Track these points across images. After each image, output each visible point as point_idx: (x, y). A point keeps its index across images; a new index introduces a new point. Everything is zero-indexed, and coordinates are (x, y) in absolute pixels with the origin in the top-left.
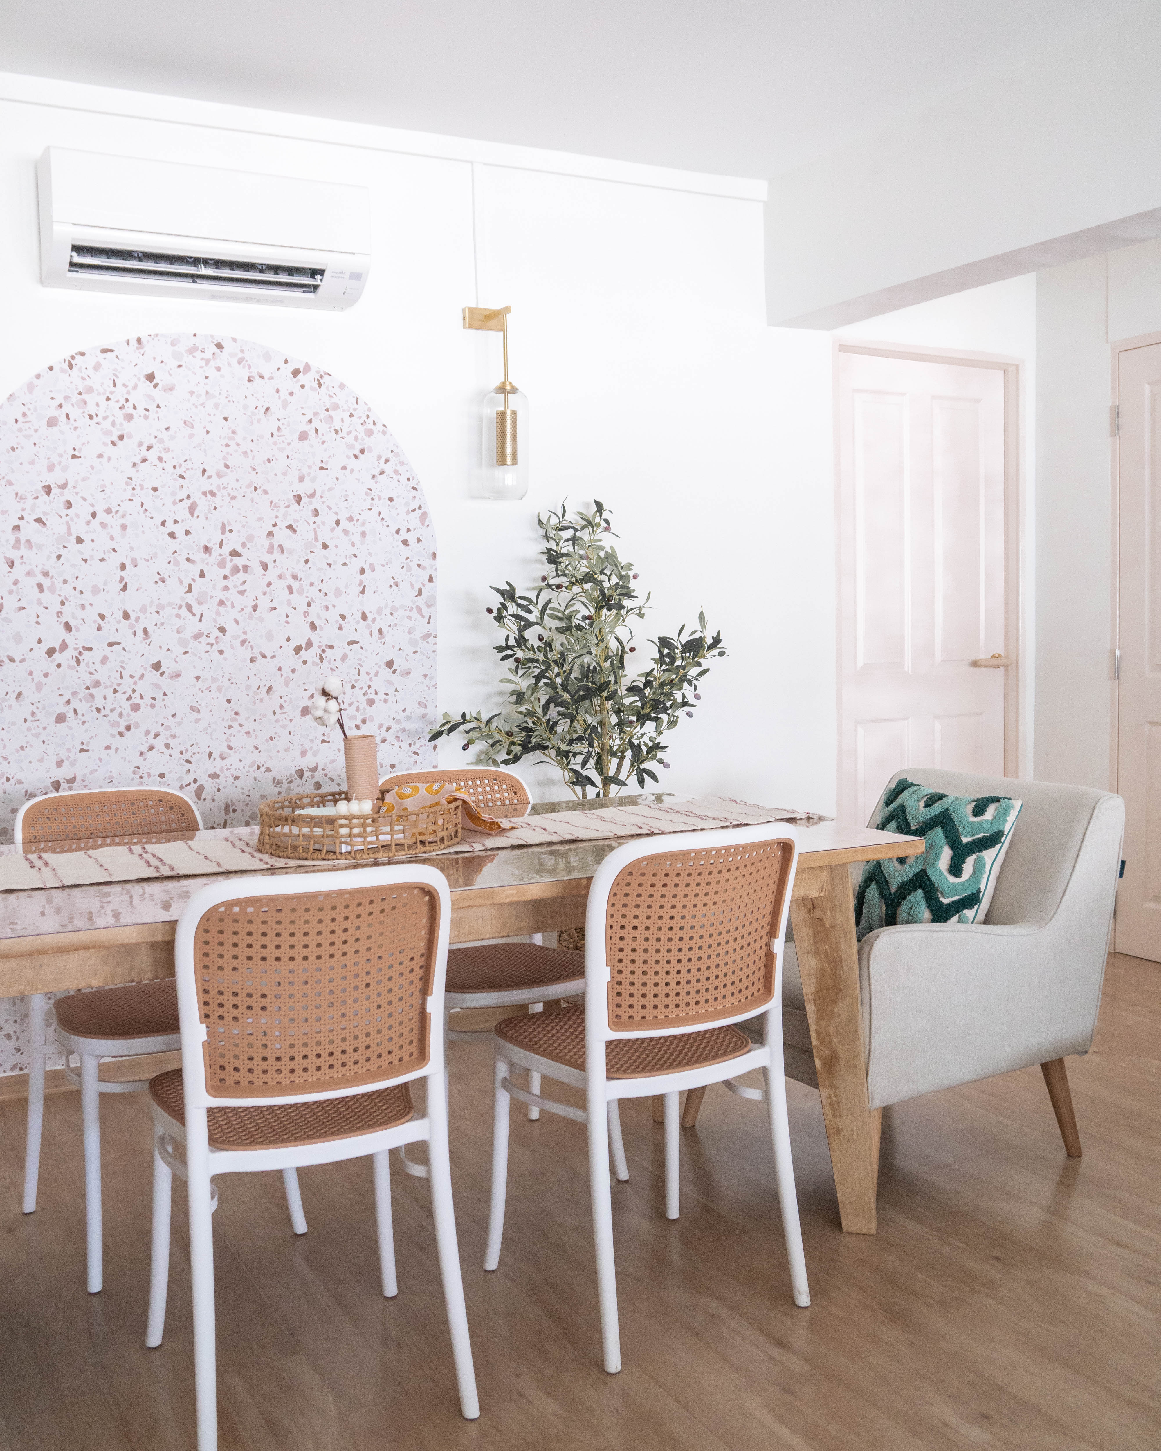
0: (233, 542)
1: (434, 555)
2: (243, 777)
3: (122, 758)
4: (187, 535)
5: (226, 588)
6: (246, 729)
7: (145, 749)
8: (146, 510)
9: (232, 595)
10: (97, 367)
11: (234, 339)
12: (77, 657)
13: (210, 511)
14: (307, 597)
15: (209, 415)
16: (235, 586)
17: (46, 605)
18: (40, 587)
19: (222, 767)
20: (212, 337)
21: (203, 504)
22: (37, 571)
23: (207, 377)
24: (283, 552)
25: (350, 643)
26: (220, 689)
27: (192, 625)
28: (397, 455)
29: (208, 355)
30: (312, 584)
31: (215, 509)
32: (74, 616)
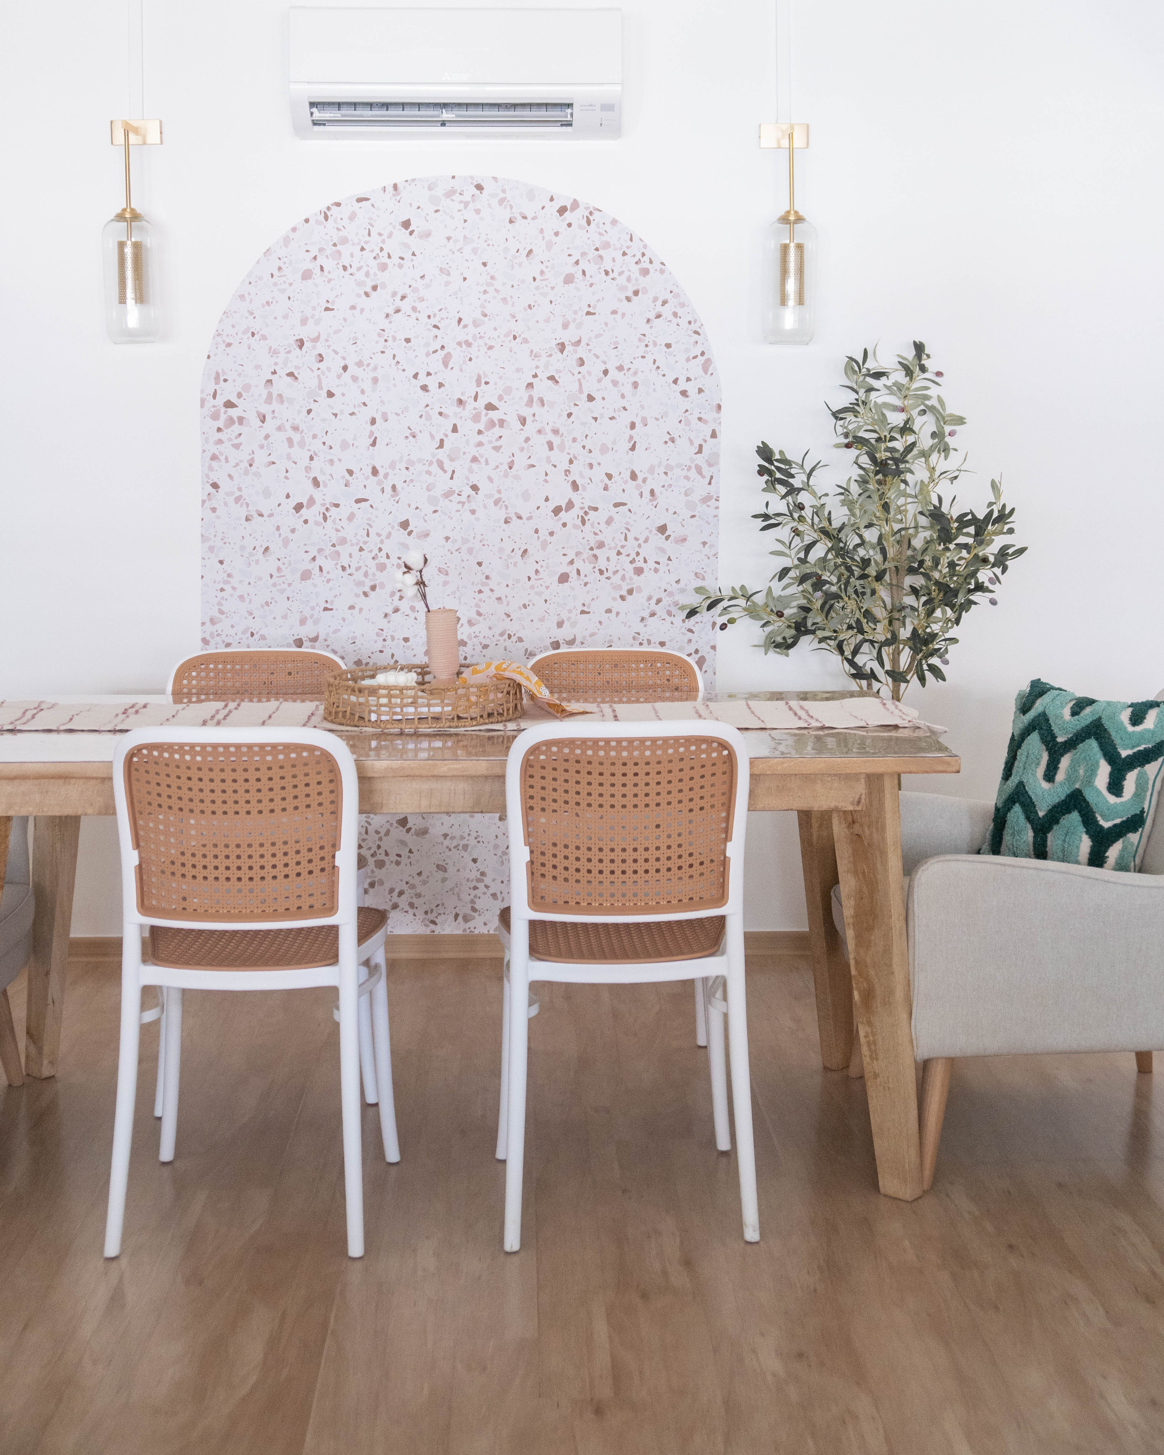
0: (488, 395)
1: (719, 407)
2: (492, 646)
3: (366, 619)
4: (440, 387)
5: (480, 444)
6: (497, 594)
7: (389, 610)
8: (398, 362)
9: (487, 451)
10: (352, 217)
11: (495, 179)
12: (324, 514)
13: (464, 362)
14: (569, 454)
15: (467, 260)
16: (490, 442)
17: (296, 460)
18: (290, 441)
19: (470, 634)
20: (472, 178)
21: (458, 355)
22: (288, 426)
23: (465, 221)
24: (543, 405)
25: (617, 505)
26: (470, 551)
27: (443, 483)
28: (677, 296)
29: (467, 197)
30: (574, 440)
31: (470, 359)
32: (322, 472)
